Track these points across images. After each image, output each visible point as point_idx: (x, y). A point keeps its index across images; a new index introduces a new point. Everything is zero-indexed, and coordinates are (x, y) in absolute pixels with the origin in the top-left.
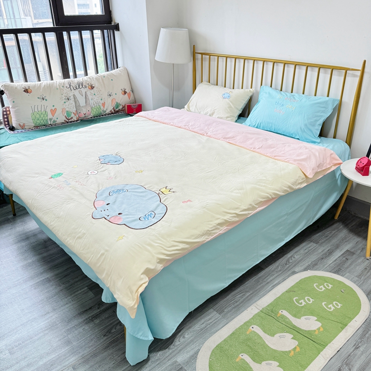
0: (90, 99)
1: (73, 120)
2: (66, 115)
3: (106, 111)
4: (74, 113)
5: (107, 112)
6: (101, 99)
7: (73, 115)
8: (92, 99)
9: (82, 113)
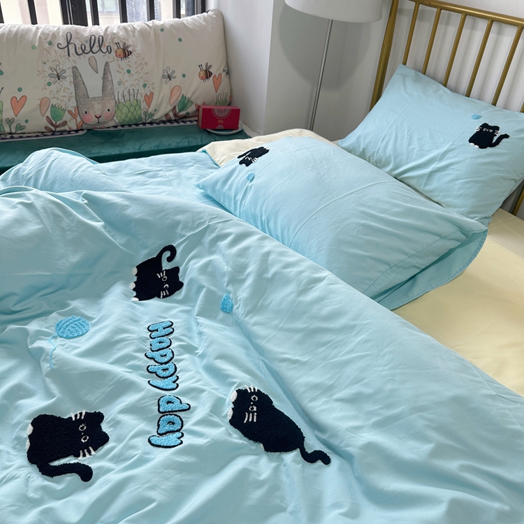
0: (115, 83)
1: (66, 128)
2: (49, 114)
3: (153, 115)
4: (70, 112)
5: (155, 117)
6: (145, 86)
7: (67, 117)
8: (120, 83)
9: (92, 114)
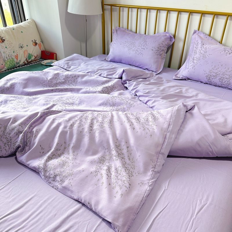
0: (2, 53)
3: (19, 63)
6: (14, 52)
